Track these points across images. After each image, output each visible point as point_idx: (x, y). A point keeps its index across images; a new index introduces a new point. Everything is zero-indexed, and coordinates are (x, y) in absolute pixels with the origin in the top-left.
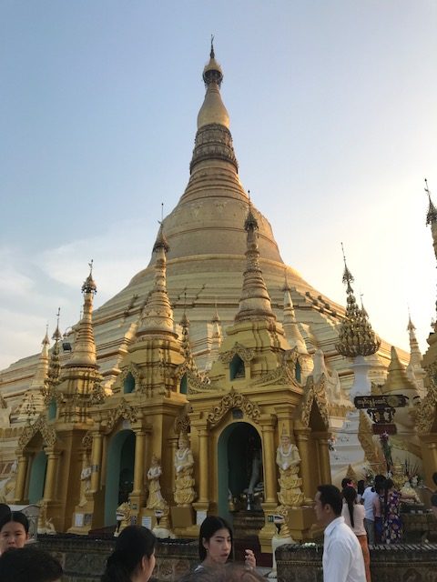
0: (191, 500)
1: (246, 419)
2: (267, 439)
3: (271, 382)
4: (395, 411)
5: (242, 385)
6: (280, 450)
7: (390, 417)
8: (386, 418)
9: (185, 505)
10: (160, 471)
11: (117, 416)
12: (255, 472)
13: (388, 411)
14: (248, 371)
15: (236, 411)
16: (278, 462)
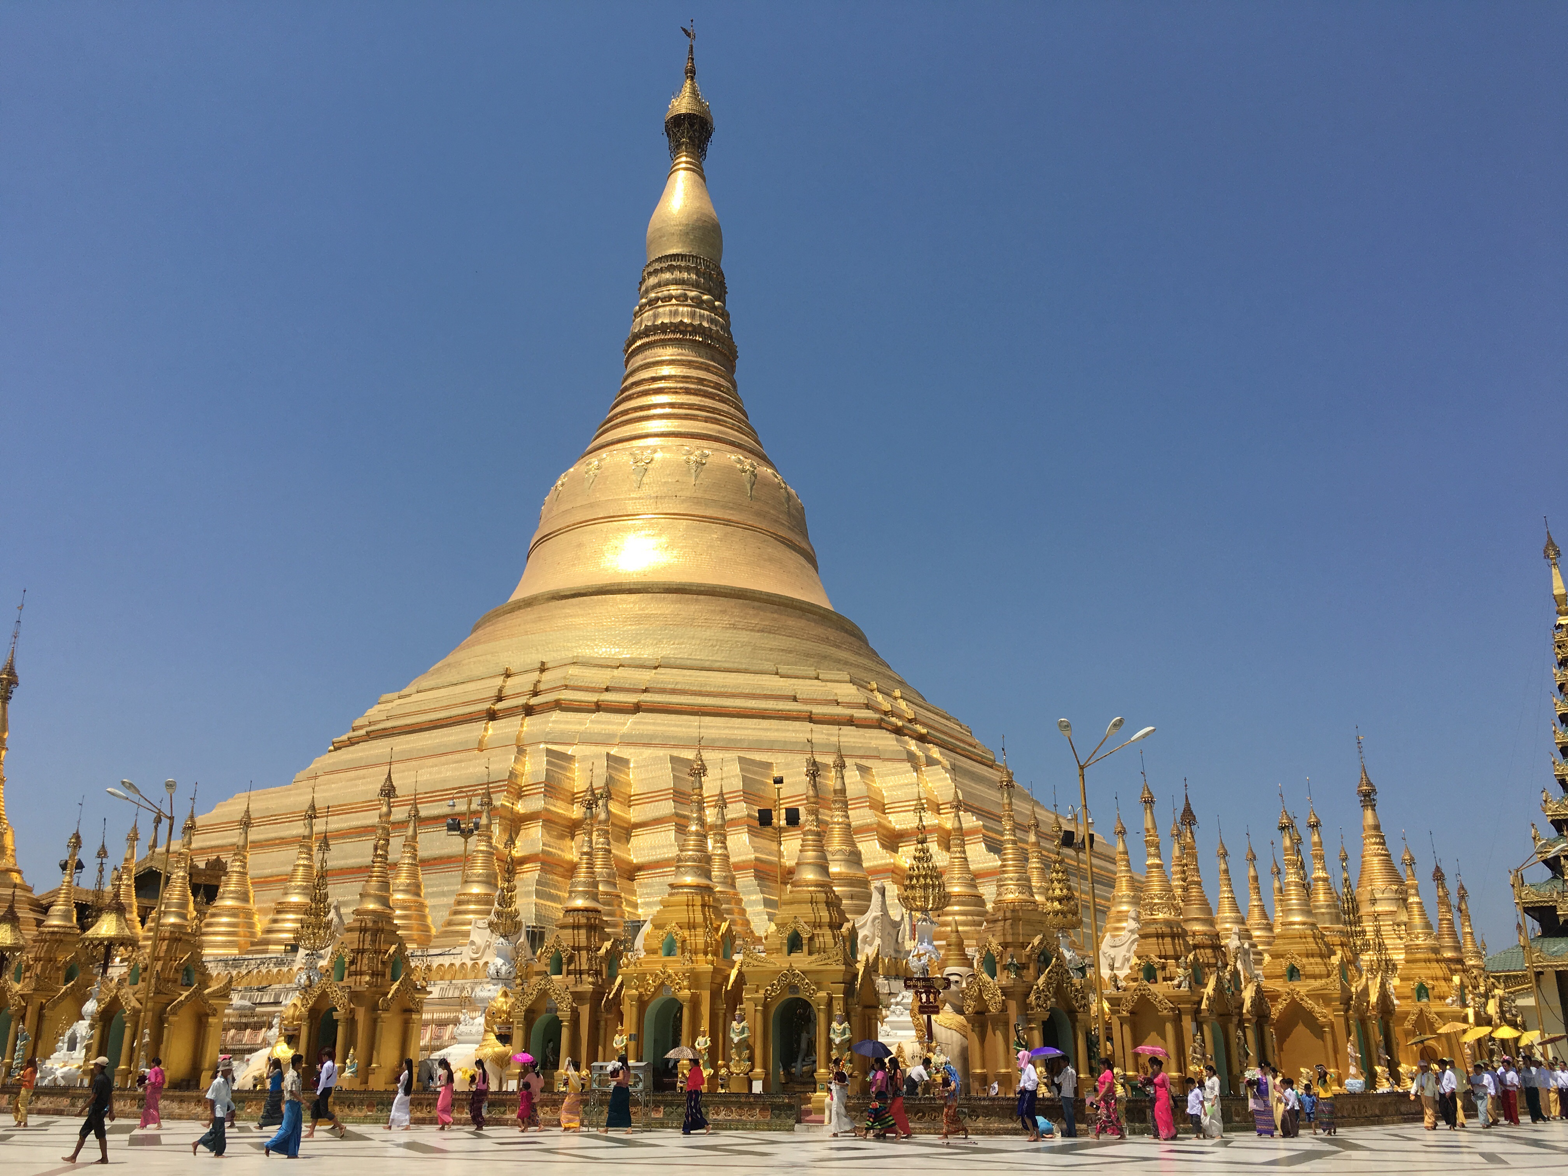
0: (748, 1070)
1: (803, 995)
2: (822, 1018)
3: (826, 961)
4: (940, 993)
5: (801, 961)
6: (835, 1025)
7: (935, 999)
8: (932, 1000)
9: (741, 1075)
10: (709, 1043)
11: (658, 982)
12: (804, 1045)
13: (933, 993)
14: (805, 948)
15: (794, 988)
16: (832, 1036)
